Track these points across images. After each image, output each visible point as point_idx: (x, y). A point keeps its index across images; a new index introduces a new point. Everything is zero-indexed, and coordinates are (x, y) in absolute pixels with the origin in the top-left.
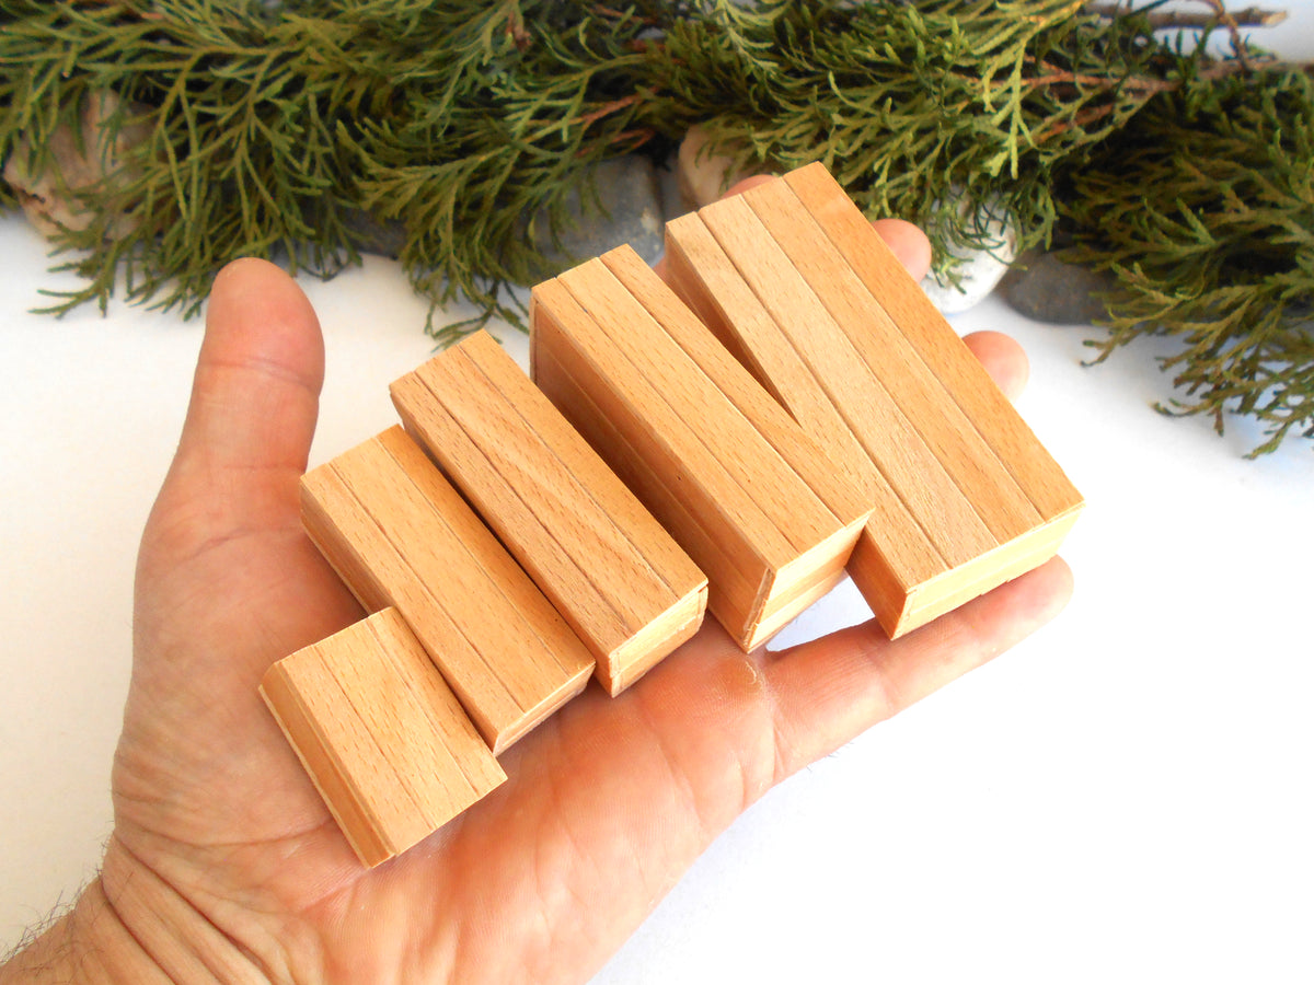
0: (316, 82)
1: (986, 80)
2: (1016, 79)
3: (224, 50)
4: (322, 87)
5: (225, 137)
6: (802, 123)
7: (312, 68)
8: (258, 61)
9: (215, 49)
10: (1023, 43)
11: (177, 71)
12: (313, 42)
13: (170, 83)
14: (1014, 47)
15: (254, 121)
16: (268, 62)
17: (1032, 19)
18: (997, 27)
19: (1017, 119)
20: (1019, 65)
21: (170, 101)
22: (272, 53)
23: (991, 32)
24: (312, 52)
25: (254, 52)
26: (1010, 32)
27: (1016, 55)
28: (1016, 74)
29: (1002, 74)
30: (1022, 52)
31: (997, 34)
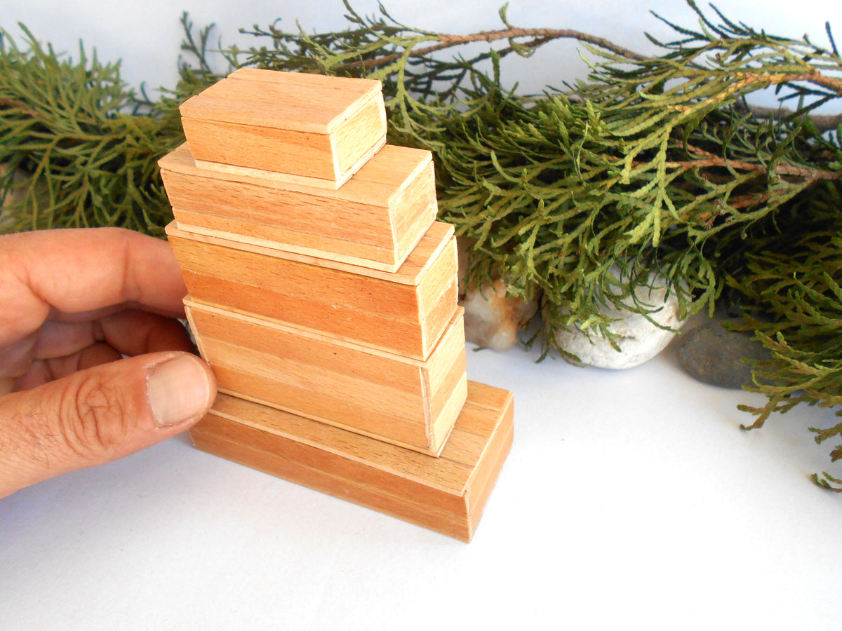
0: (132, 159)
1: (628, 160)
2: (660, 160)
3: (75, 136)
4: (137, 163)
5: (70, 198)
6: (471, 194)
7: (129, 149)
8: (97, 143)
9: (69, 135)
10: (668, 128)
11: (44, 151)
12: (131, 132)
13: (40, 158)
14: (659, 132)
15: (88, 187)
16: (102, 145)
17: (677, 108)
18: (645, 115)
19: (662, 194)
20: (664, 147)
21: (39, 170)
22: (106, 139)
23: (638, 119)
24: (130, 140)
25: (93, 138)
26: (656, 119)
27: (660, 139)
28: (662, 155)
29: (647, 156)
30: (666, 137)
31: (644, 120)
